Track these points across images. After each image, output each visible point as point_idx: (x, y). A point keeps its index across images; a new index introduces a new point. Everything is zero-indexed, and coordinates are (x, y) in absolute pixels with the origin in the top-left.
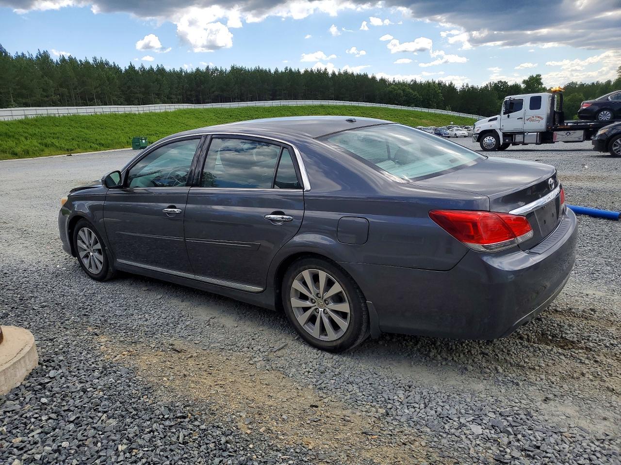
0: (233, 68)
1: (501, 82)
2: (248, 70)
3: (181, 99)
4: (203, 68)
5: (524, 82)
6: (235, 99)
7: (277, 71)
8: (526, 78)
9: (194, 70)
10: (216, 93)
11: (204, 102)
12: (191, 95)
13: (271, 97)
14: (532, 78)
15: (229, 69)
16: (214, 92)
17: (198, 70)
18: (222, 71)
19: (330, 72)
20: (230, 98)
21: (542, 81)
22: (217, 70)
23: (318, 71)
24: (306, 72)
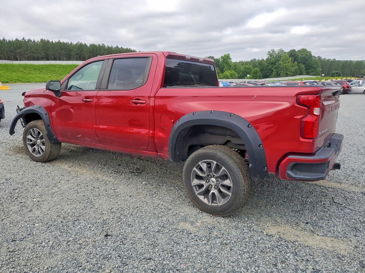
0: (42, 40)
1: (211, 56)
2: (52, 42)
3: (2, 57)
4: (20, 39)
5: (222, 57)
6: (42, 59)
7: (71, 43)
8: (223, 55)
9: (14, 39)
10: (29, 55)
11: (21, 60)
12: (11, 55)
13: (67, 59)
14: (225, 56)
15: (39, 40)
16: (27, 54)
17: (17, 40)
18: (34, 41)
19: (106, 46)
20: (39, 58)
21: (230, 57)
22: (30, 40)
23: (99, 45)
24: (91, 45)
